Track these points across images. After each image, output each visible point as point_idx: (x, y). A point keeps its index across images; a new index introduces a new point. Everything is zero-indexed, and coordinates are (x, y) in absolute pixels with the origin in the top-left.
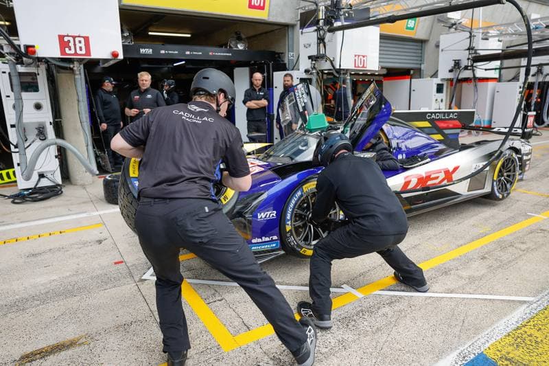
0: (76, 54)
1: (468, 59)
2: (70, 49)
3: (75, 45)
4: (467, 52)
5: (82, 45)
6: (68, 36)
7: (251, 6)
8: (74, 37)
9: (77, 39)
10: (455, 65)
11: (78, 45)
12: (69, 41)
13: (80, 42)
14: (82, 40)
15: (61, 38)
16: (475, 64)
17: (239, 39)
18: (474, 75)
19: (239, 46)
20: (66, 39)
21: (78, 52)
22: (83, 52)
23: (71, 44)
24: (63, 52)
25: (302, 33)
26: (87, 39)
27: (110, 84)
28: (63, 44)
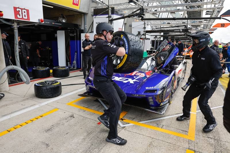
0: (22, 18)
1: (144, 32)
2: (20, 16)
3: (22, 13)
4: (144, 29)
5: (26, 14)
6: (18, 8)
8: (22, 9)
9: (23, 11)
10: (139, 33)
11: (24, 14)
12: (19, 11)
13: (25, 12)
14: (26, 11)
15: (15, 8)
16: (146, 34)
18: (146, 37)
19: (63, 21)
20: (18, 10)
21: (24, 18)
22: (26, 18)
23: (20, 13)
24: (16, 17)
25: (95, 18)
26: (28, 11)
27: (5, 35)
28: (16, 13)
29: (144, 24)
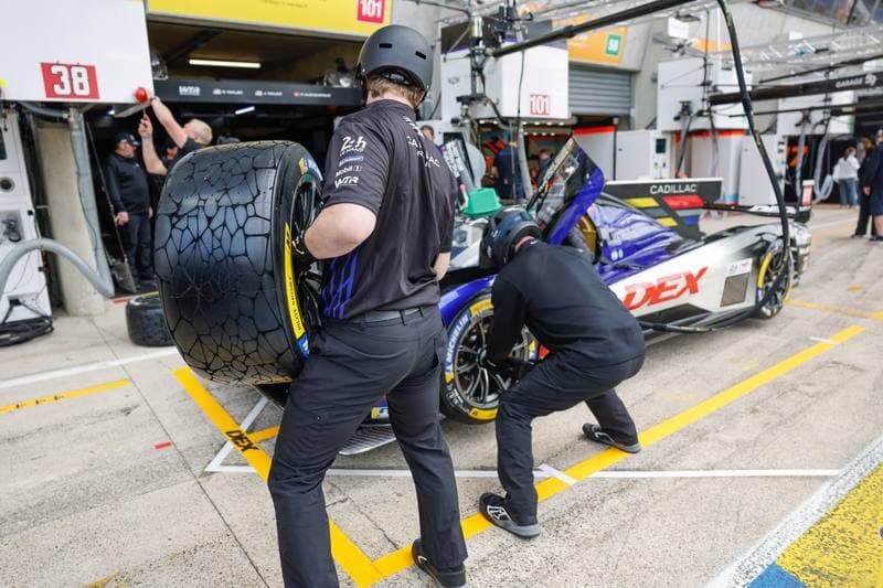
0: (73, 95)
1: (703, 100)
2: (62, 87)
3: (71, 80)
4: (702, 88)
5: (85, 80)
6: (58, 64)
7: (362, 17)
8: (69, 67)
9: (75, 71)
10: (683, 110)
11: (76, 81)
12: (60, 74)
13: (80, 75)
14: (84, 72)
15: (46, 68)
16: (714, 108)
17: (343, 70)
18: (712, 124)
19: (342, 81)
20: (55, 70)
21: (78, 91)
22: (86, 91)
23: (65, 79)
24: (50, 92)
25: (445, 60)
26: (91, 71)
27: (128, 146)
28: (51, 79)
29: (705, 66)
